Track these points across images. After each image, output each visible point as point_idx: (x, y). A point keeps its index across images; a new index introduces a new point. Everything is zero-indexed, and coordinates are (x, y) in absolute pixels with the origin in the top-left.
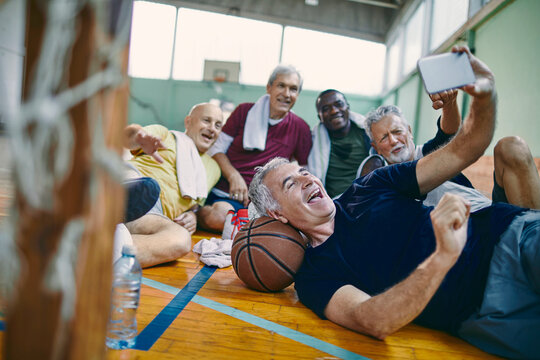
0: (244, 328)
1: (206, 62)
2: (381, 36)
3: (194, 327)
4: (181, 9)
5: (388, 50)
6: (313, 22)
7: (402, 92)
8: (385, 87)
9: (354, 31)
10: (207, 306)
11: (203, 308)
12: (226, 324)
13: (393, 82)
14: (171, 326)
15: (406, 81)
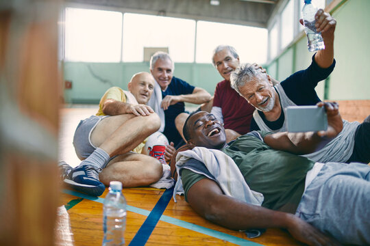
0: (203, 239)
1: (145, 49)
2: (264, 23)
3: (166, 241)
4: (126, 14)
5: (269, 32)
6: (216, 17)
7: (281, 61)
8: (269, 58)
9: (245, 21)
10: (173, 223)
11: (170, 225)
12: (189, 237)
13: (274, 54)
14: (148, 241)
15: (283, 53)
